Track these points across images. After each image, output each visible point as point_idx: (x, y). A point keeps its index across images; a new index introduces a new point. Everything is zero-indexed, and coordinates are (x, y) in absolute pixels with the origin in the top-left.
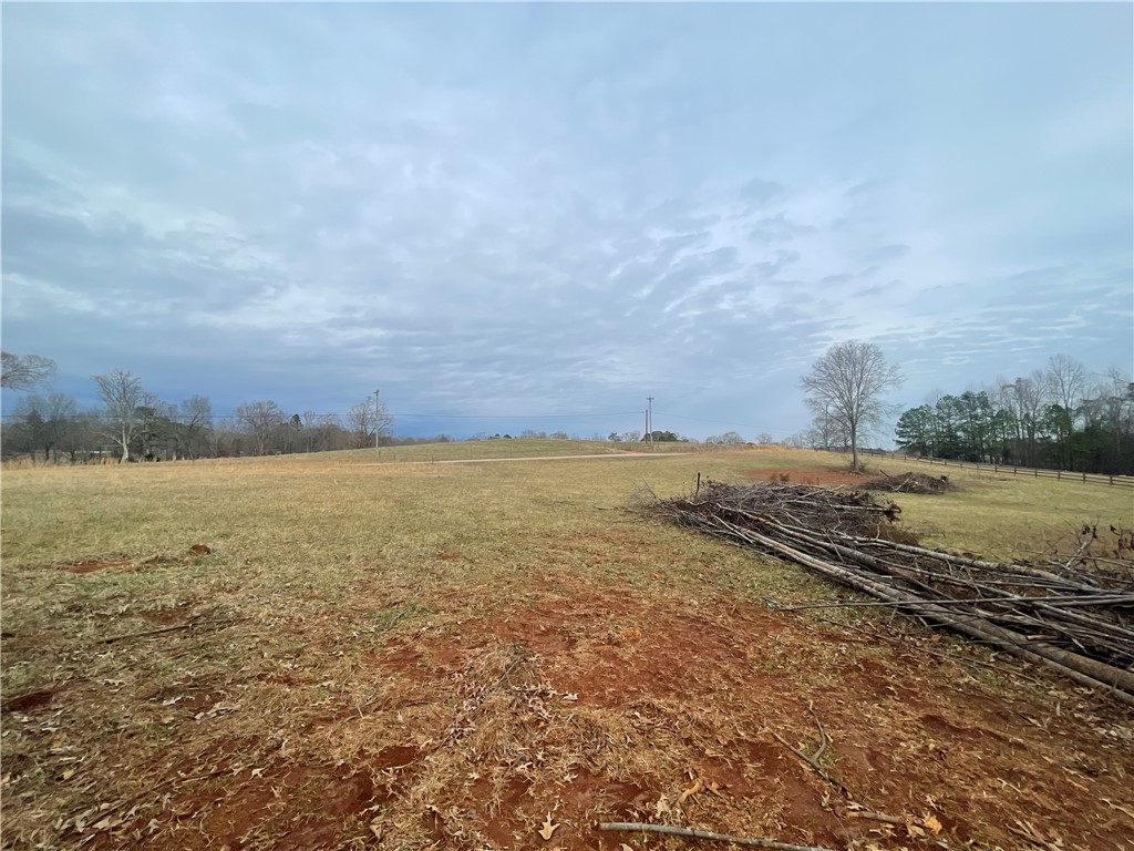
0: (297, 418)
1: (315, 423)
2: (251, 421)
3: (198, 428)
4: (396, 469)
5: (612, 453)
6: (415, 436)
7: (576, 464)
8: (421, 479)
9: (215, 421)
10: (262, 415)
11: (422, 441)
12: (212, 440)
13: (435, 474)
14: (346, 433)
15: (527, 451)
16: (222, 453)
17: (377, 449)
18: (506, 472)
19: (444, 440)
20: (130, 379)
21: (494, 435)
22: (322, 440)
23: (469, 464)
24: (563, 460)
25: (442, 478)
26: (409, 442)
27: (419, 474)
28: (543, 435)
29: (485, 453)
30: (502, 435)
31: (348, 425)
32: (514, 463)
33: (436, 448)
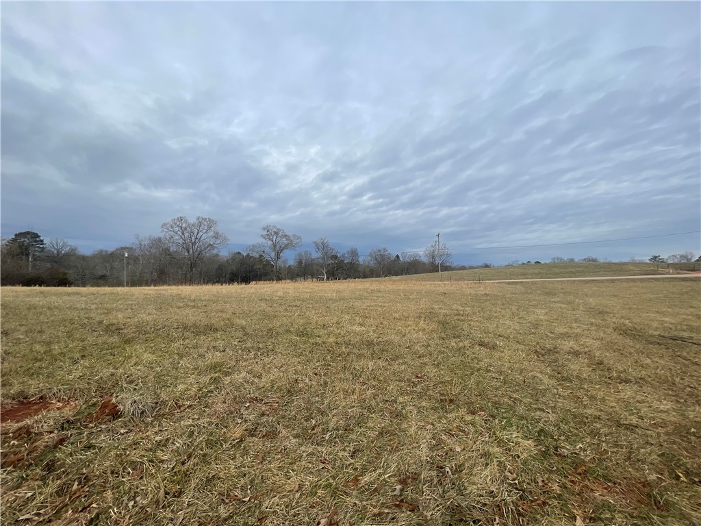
0: (398, 256)
1: (407, 260)
2: (376, 259)
3: (354, 263)
4: (451, 286)
5: (669, 273)
6: (466, 264)
7: (625, 285)
8: (470, 294)
9: (361, 260)
10: (381, 255)
11: (471, 268)
12: (361, 270)
13: (482, 291)
14: (424, 264)
15: (561, 273)
16: (365, 276)
17: (440, 273)
18: (547, 290)
19: (487, 266)
20: (325, 241)
21: (525, 262)
22: (410, 268)
23: (509, 283)
24: (607, 280)
25: (488, 295)
26: (463, 268)
27: (468, 291)
28: (572, 260)
29: (522, 275)
30: (533, 262)
31: (425, 259)
32: (553, 283)
33: (481, 271)
